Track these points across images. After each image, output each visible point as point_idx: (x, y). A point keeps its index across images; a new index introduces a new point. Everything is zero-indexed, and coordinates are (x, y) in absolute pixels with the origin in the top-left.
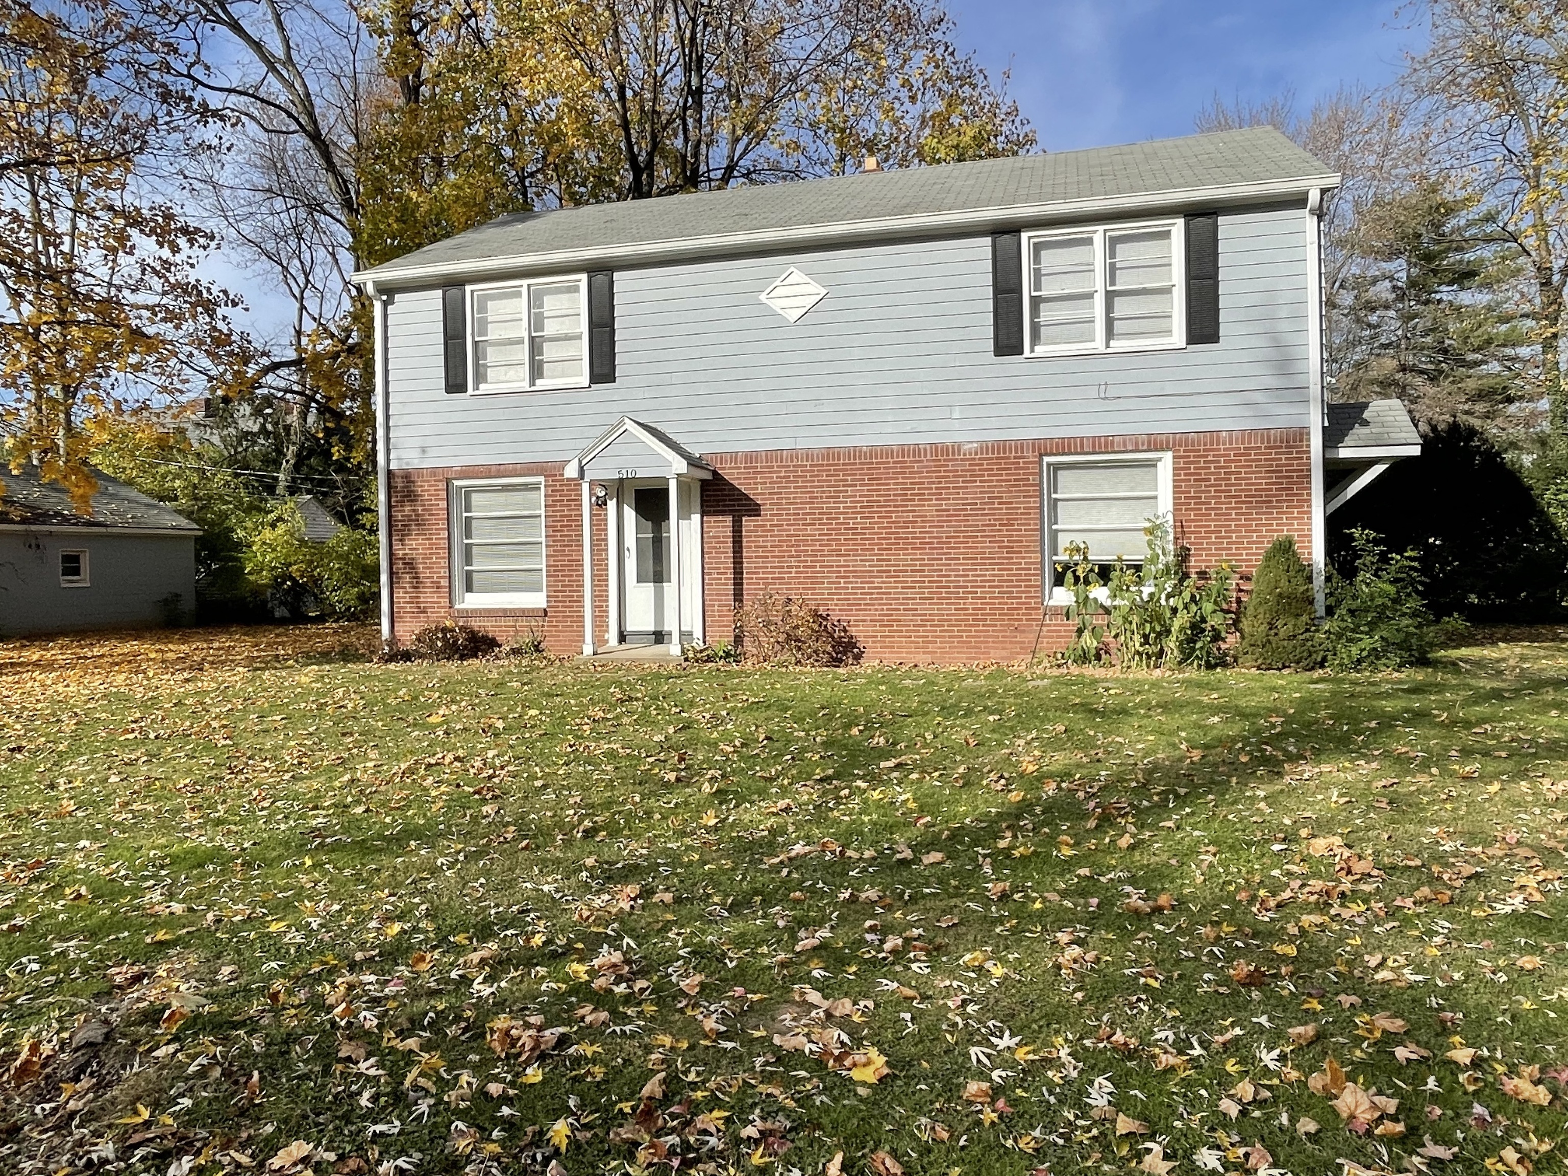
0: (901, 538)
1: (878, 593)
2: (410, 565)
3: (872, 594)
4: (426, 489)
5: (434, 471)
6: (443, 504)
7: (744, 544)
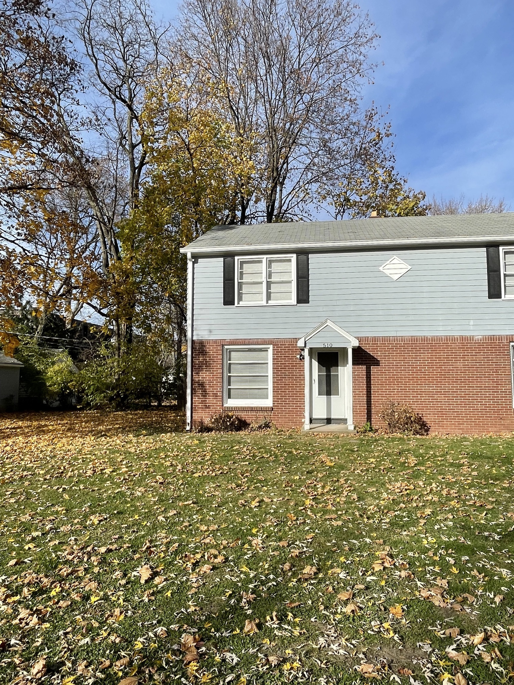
0: (447, 377)
1: (436, 402)
2: (202, 385)
3: (433, 402)
4: (211, 350)
5: (215, 341)
6: (220, 357)
7: (372, 378)
